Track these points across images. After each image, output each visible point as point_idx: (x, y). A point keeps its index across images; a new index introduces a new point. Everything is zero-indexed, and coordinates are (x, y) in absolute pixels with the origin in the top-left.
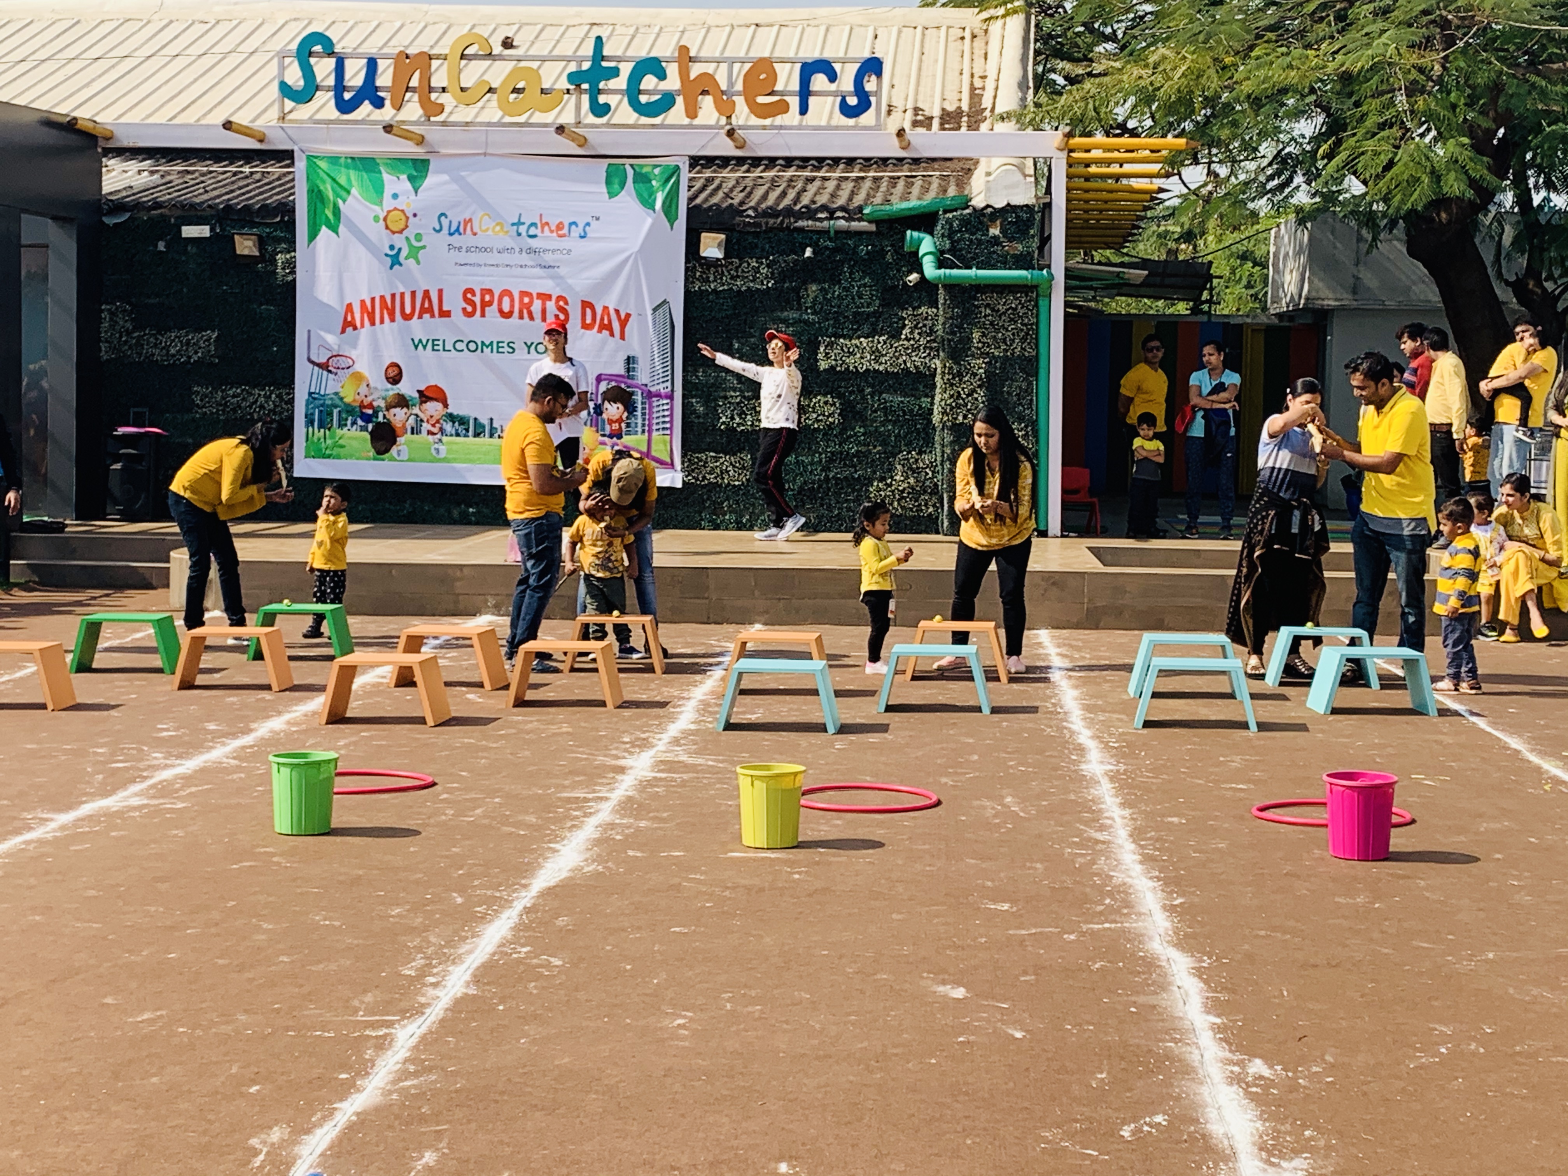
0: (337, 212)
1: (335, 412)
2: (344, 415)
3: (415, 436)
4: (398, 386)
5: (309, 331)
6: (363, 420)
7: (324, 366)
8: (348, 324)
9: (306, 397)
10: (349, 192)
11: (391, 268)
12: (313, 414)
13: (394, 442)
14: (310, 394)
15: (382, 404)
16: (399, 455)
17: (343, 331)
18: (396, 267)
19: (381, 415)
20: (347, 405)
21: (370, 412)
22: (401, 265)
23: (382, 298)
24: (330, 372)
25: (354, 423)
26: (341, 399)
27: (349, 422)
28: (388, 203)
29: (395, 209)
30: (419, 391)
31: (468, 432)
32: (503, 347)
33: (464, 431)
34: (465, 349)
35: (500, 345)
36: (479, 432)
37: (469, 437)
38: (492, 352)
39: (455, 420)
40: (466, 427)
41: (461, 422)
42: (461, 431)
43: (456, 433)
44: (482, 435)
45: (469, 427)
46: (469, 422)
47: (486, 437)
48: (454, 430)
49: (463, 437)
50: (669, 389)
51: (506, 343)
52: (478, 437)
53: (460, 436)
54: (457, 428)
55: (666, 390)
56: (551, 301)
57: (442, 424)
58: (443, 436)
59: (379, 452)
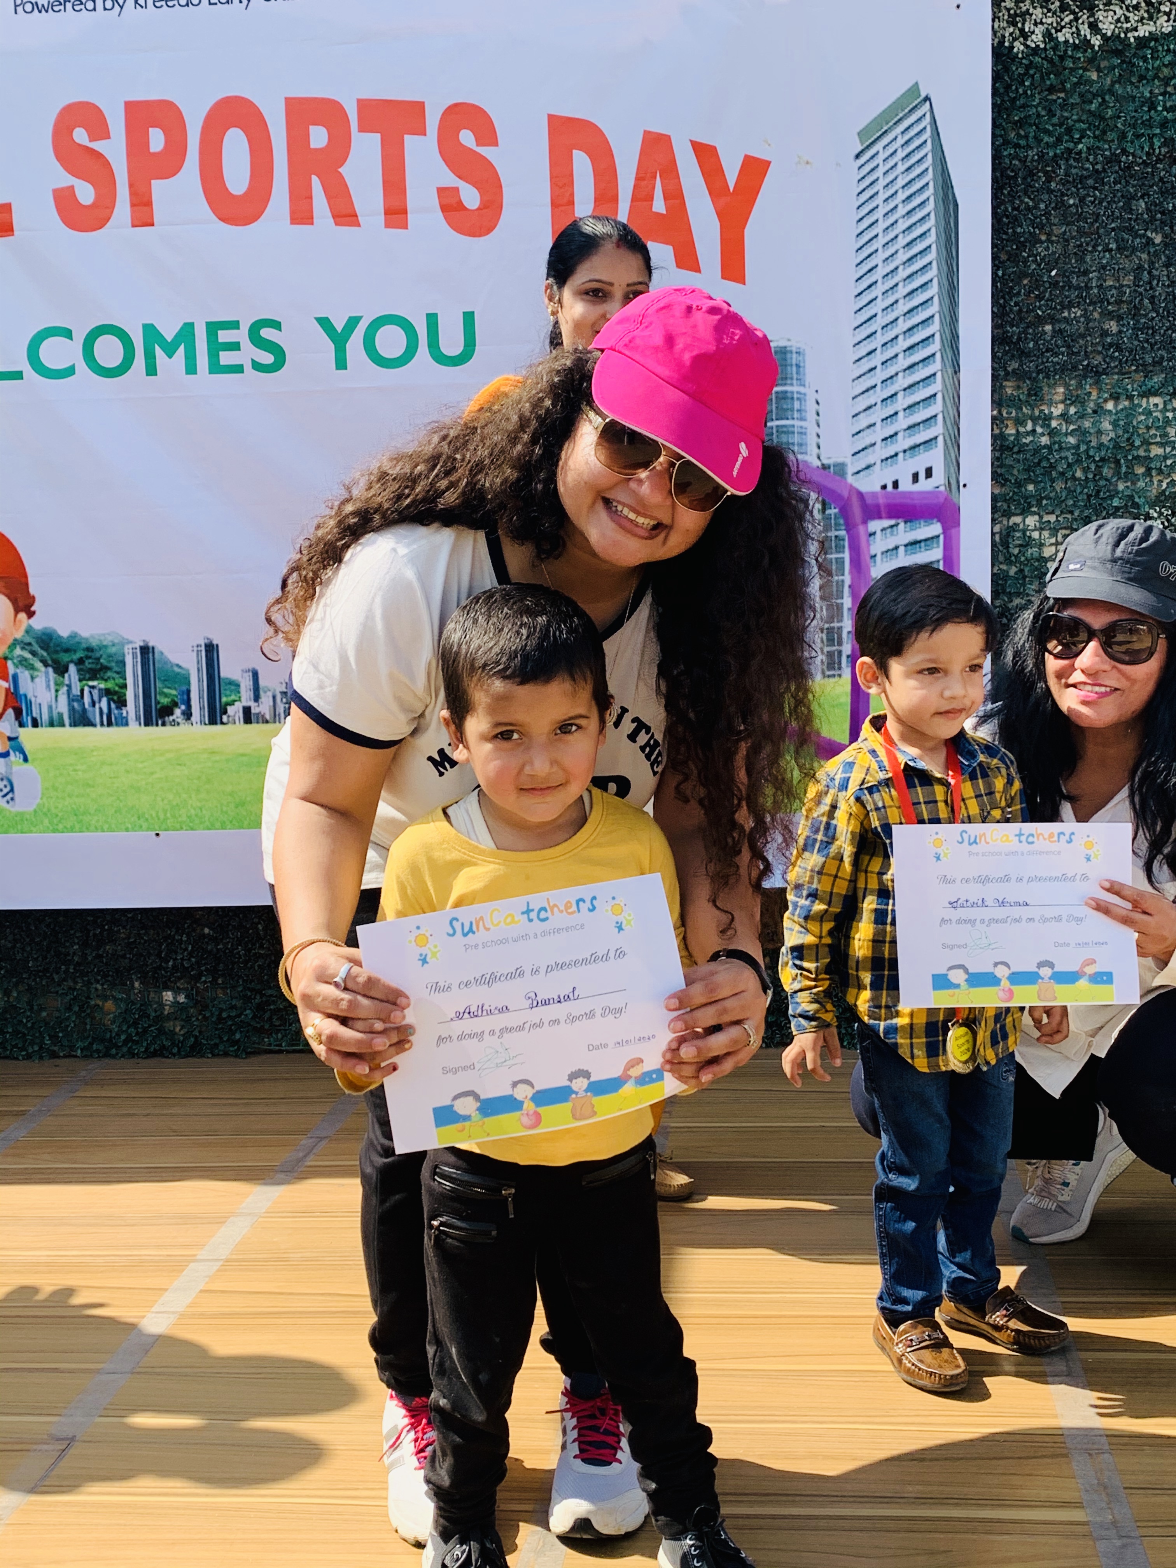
31: (122, 703)
32: (235, 346)
33: (104, 700)
34: (81, 367)
35: (224, 336)
36: (165, 701)
37: (127, 724)
38: (191, 368)
39: (65, 658)
40: (110, 685)
41: (88, 664)
42: (93, 704)
43: (72, 710)
44: (178, 712)
45: (125, 686)
46: (123, 663)
47: (193, 719)
48: (63, 699)
49: (102, 724)
50: (939, 478)
51: (245, 328)
52: (164, 724)
53: (90, 724)
54: (76, 691)
55: (924, 485)
56: (422, 131)
57: (15, 678)
58: (21, 725)
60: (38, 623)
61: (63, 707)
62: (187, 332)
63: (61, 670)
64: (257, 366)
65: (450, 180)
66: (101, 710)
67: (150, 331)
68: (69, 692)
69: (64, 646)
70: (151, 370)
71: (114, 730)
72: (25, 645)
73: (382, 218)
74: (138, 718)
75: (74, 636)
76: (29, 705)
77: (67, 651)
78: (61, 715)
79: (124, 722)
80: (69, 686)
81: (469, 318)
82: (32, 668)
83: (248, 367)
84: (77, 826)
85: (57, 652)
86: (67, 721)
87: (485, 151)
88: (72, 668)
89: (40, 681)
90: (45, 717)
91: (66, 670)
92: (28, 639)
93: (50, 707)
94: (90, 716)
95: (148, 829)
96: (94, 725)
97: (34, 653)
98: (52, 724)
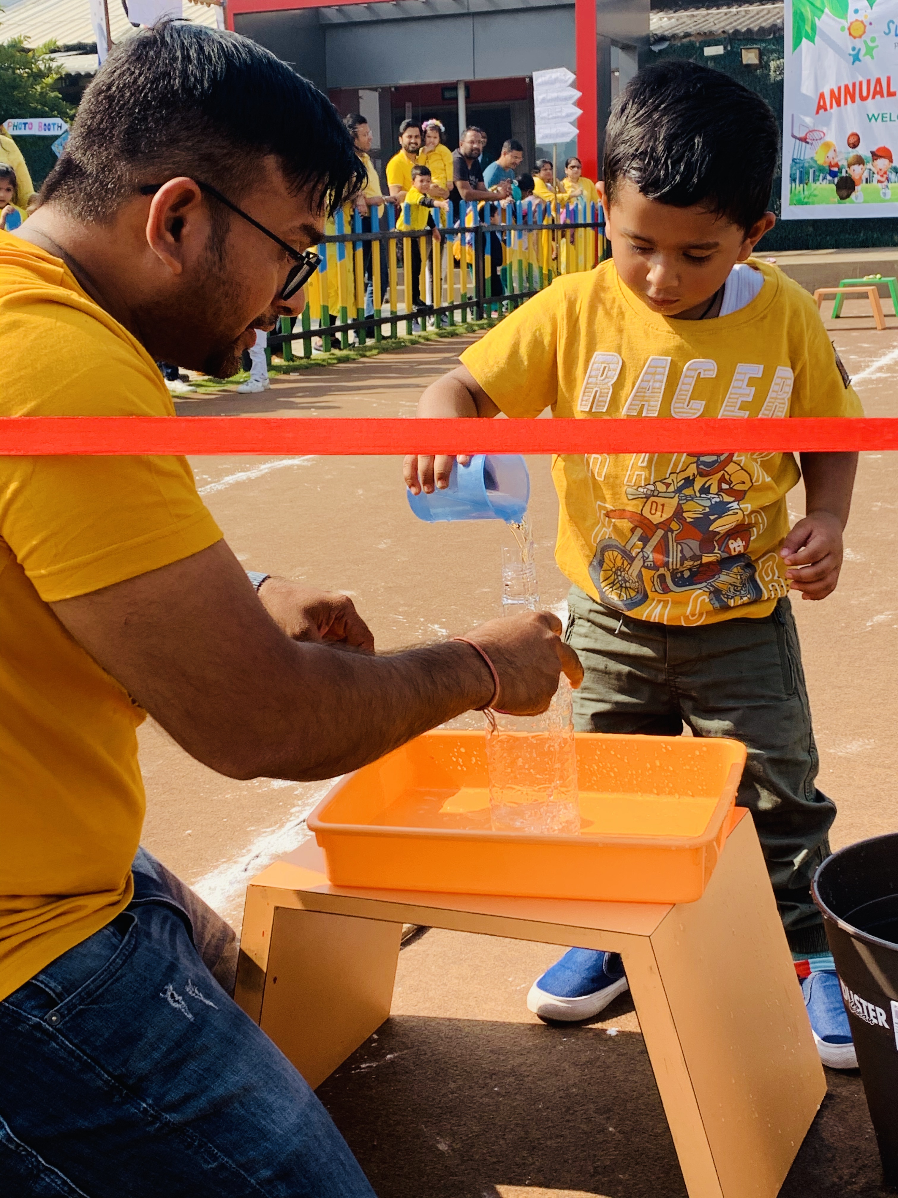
0: (814, 27)
1: (811, 171)
2: (817, 173)
4: (857, 149)
5: (793, 116)
6: (830, 175)
7: (804, 140)
8: (821, 107)
9: (791, 162)
10: (823, 11)
11: (853, 63)
12: (795, 174)
13: (853, 189)
14: (793, 160)
15: (845, 164)
16: (856, 198)
17: (817, 113)
18: (857, 62)
19: (844, 171)
20: (819, 166)
21: (836, 169)
22: (860, 60)
23: (846, 87)
24: (808, 143)
25: (824, 178)
26: (816, 161)
27: (821, 178)
28: (851, 17)
29: (857, 20)
30: (871, 152)
58: (888, 183)
59: (842, 198)
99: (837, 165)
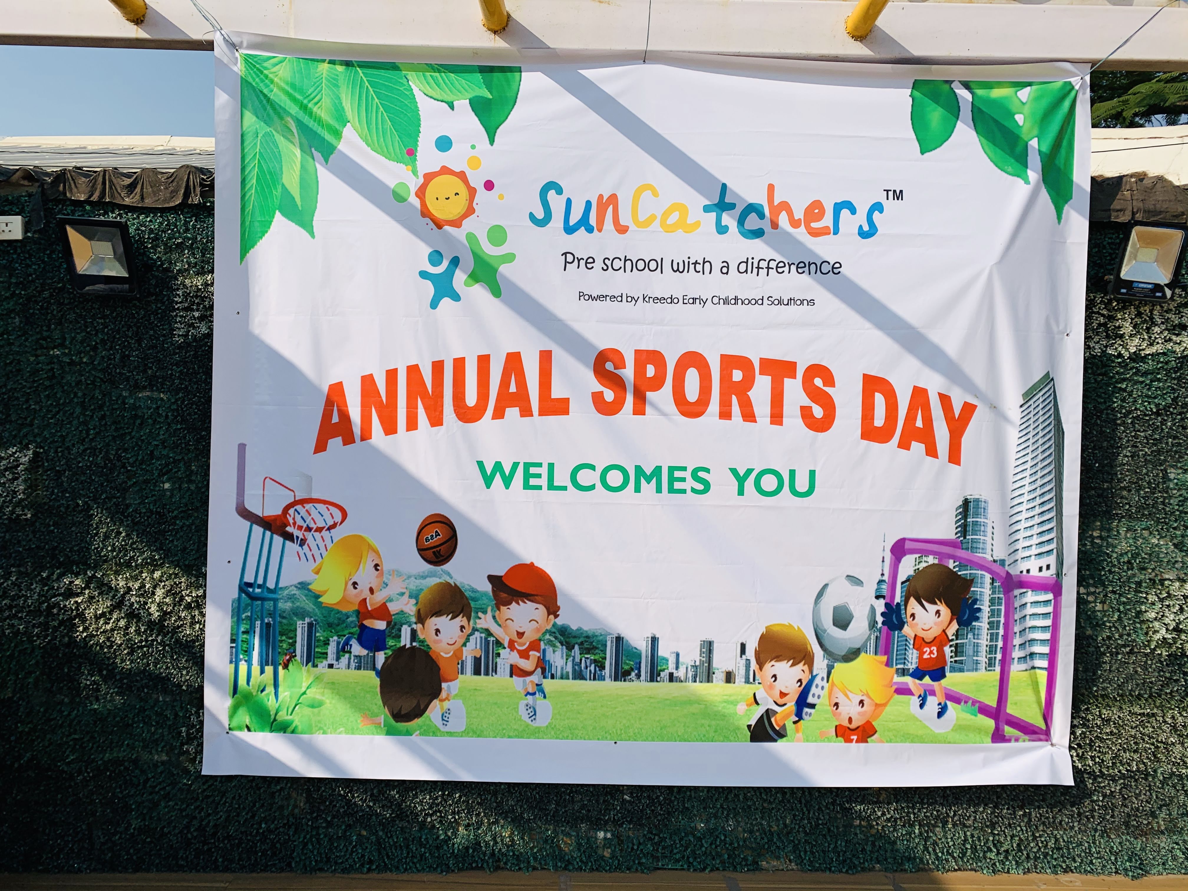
0: (309, 187)
1: (301, 626)
2: (320, 635)
3: (482, 679)
4: (446, 567)
6: (362, 643)
7: (276, 526)
8: (332, 431)
9: (233, 592)
10: (338, 135)
11: (434, 305)
12: (249, 631)
13: (435, 693)
14: (244, 587)
15: (410, 608)
16: (444, 719)
17: (320, 447)
18: (446, 302)
19: (405, 632)
20: (329, 610)
21: (381, 625)
22: (456, 297)
24: (289, 537)
25: (343, 649)
26: (315, 597)
27: (332, 649)
28: (429, 158)
29: (446, 171)
30: (491, 578)
31: (603, 668)
32: (683, 480)
33: (593, 666)
34: (599, 485)
35: (677, 474)
36: (626, 667)
37: (604, 680)
38: (659, 490)
39: (573, 641)
40: (597, 657)
41: (586, 645)
42: (586, 667)
43: (574, 670)
44: (633, 674)
45: (605, 658)
46: (606, 645)
47: (641, 678)
48: (570, 664)
49: (590, 679)
50: (1053, 570)
51: (689, 470)
52: (625, 681)
53: (583, 678)
54: (577, 660)
55: (1045, 573)
56: (794, 377)
57: (544, 650)
58: (545, 677)
59: (400, 716)
60: (559, 621)
61: (569, 668)
62: (658, 470)
63: (570, 648)
64: (693, 490)
65: (806, 402)
66: (590, 671)
67: (639, 470)
68: (573, 660)
69: (573, 634)
70: (638, 489)
71: (596, 682)
72: (551, 633)
73: (769, 419)
74: (610, 676)
75: (580, 629)
76: (550, 666)
77: (575, 637)
78: (568, 673)
79: (603, 678)
80: (574, 657)
81: (812, 473)
82: (554, 646)
83: (689, 491)
84: (570, 736)
85: (569, 638)
86: (571, 676)
87: (827, 389)
88: (577, 647)
89: (558, 653)
90: (559, 674)
91: (573, 647)
92: (554, 630)
93: (562, 668)
94: (584, 673)
95: (611, 739)
96: (586, 680)
97: (556, 638)
98: (562, 678)
99: (382, 612)
